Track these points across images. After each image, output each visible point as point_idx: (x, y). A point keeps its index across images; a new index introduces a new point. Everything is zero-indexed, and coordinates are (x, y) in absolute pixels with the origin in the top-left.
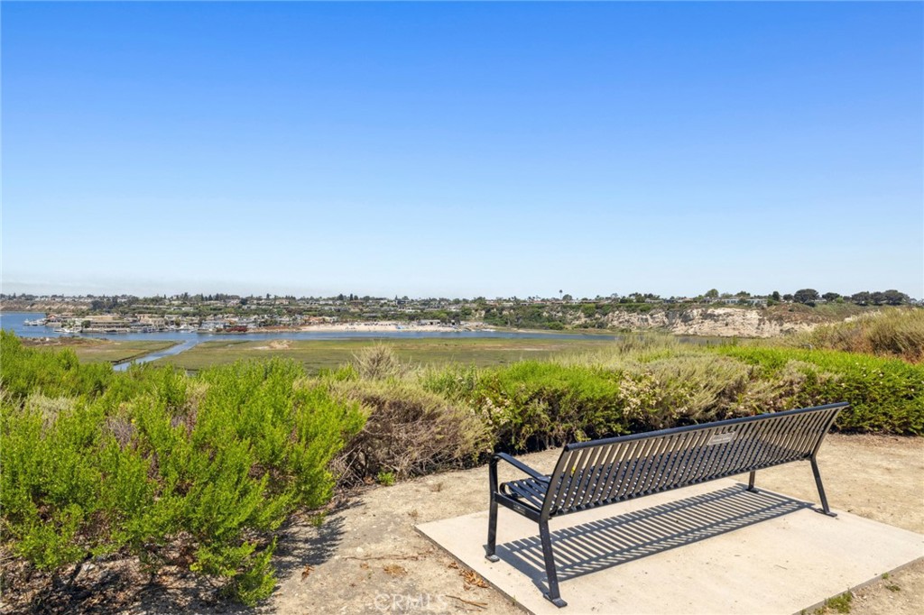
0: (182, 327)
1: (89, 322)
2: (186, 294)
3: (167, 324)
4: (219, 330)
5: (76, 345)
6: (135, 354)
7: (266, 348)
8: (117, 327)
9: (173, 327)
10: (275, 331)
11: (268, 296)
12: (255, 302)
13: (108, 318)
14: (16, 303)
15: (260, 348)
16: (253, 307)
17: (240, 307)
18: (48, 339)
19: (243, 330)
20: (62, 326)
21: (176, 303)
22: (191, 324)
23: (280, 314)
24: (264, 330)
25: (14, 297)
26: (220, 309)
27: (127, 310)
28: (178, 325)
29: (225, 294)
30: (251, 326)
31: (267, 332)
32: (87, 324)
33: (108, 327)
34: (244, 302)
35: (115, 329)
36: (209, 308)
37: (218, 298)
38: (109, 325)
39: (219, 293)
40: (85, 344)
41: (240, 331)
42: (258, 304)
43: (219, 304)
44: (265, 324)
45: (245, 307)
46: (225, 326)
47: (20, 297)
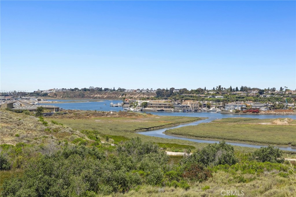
0: (211, 109)
1: (146, 103)
2: (220, 86)
3: (200, 106)
4: (237, 112)
5: (128, 117)
6: (163, 124)
7: (269, 124)
8: (165, 107)
9: (204, 109)
10: (282, 113)
11: (281, 89)
12: (270, 92)
13: (162, 101)
14: (113, 93)
15: (263, 124)
16: (268, 96)
17: (258, 96)
18: (111, 113)
19: (256, 111)
20: (130, 107)
21: (212, 93)
22: (218, 107)
23: (289, 101)
24: (273, 112)
25: (114, 90)
26: (243, 98)
27: (177, 98)
28: (209, 107)
29: (248, 87)
30: (263, 109)
31: (275, 114)
32: (145, 105)
33: (159, 107)
34: (261, 92)
35: (163, 109)
36: (235, 96)
37: (243, 89)
38: (160, 106)
39: (244, 86)
40: (134, 117)
41: (254, 112)
42: (272, 94)
43: (243, 94)
44: (274, 107)
45: (262, 96)
46: (242, 108)
47: (117, 91)
